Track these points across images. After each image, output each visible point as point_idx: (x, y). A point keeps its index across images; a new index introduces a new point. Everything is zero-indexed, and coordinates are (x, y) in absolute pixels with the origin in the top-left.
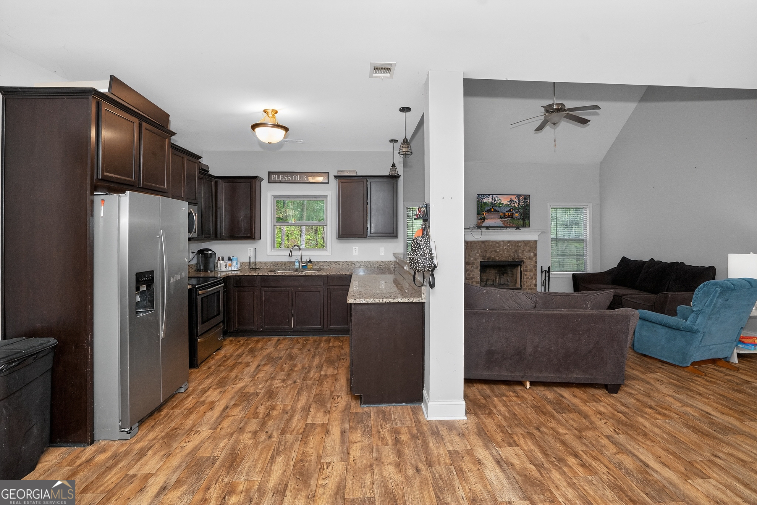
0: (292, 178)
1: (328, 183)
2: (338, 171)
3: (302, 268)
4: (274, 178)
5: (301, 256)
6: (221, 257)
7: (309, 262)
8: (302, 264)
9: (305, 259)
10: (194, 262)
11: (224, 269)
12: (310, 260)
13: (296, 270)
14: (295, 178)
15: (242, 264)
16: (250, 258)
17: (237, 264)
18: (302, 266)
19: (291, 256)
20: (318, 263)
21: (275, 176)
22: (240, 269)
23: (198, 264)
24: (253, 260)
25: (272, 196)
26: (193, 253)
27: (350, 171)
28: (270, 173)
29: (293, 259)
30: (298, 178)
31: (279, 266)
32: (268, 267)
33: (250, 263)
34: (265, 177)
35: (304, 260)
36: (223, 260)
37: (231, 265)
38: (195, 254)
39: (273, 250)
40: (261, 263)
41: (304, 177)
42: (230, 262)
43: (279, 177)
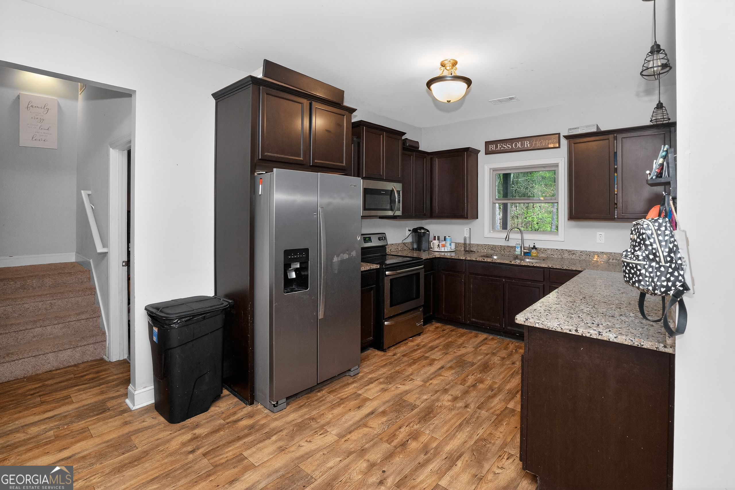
0: (512, 146)
1: (559, 147)
2: (570, 129)
3: (524, 255)
4: (491, 149)
5: (522, 240)
6: (437, 237)
7: (533, 248)
8: (524, 249)
9: (528, 244)
10: (410, 240)
11: (436, 249)
12: (534, 246)
13: (516, 257)
14: (516, 145)
15: (457, 245)
16: (465, 239)
17: (450, 245)
18: (525, 253)
19: (508, 240)
20: (545, 250)
21: (492, 146)
22: (455, 250)
23: (412, 243)
24: (468, 242)
25: (490, 169)
26: (409, 230)
27: (587, 126)
28: (487, 143)
29: (511, 243)
30: (519, 145)
31: (498, 250)
32: (485, 251)
33: (465, 244)
34: (481, 148)
35: (526, 245)
36: (439, 239)
37: (444, 246)
38: (411, 231)
39: (492, 232)
40: (478, 245)
41: (527, 142)
42: (444, 243)
43: (496, 147)
